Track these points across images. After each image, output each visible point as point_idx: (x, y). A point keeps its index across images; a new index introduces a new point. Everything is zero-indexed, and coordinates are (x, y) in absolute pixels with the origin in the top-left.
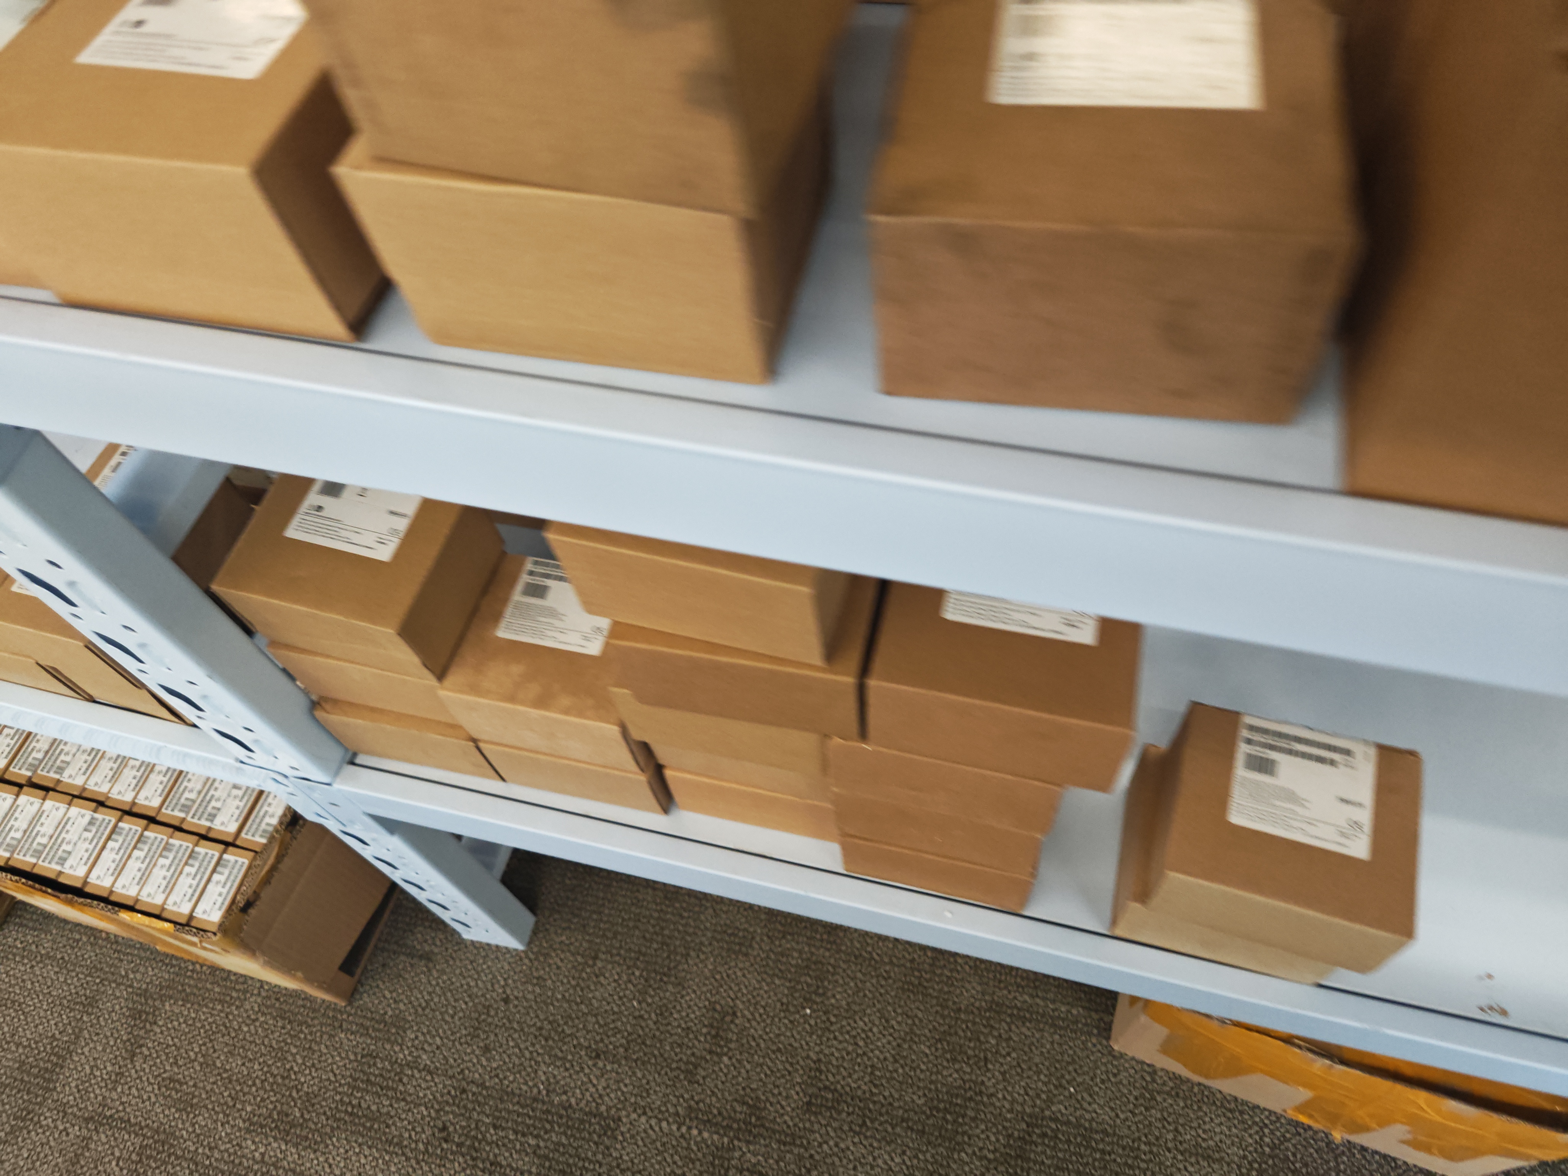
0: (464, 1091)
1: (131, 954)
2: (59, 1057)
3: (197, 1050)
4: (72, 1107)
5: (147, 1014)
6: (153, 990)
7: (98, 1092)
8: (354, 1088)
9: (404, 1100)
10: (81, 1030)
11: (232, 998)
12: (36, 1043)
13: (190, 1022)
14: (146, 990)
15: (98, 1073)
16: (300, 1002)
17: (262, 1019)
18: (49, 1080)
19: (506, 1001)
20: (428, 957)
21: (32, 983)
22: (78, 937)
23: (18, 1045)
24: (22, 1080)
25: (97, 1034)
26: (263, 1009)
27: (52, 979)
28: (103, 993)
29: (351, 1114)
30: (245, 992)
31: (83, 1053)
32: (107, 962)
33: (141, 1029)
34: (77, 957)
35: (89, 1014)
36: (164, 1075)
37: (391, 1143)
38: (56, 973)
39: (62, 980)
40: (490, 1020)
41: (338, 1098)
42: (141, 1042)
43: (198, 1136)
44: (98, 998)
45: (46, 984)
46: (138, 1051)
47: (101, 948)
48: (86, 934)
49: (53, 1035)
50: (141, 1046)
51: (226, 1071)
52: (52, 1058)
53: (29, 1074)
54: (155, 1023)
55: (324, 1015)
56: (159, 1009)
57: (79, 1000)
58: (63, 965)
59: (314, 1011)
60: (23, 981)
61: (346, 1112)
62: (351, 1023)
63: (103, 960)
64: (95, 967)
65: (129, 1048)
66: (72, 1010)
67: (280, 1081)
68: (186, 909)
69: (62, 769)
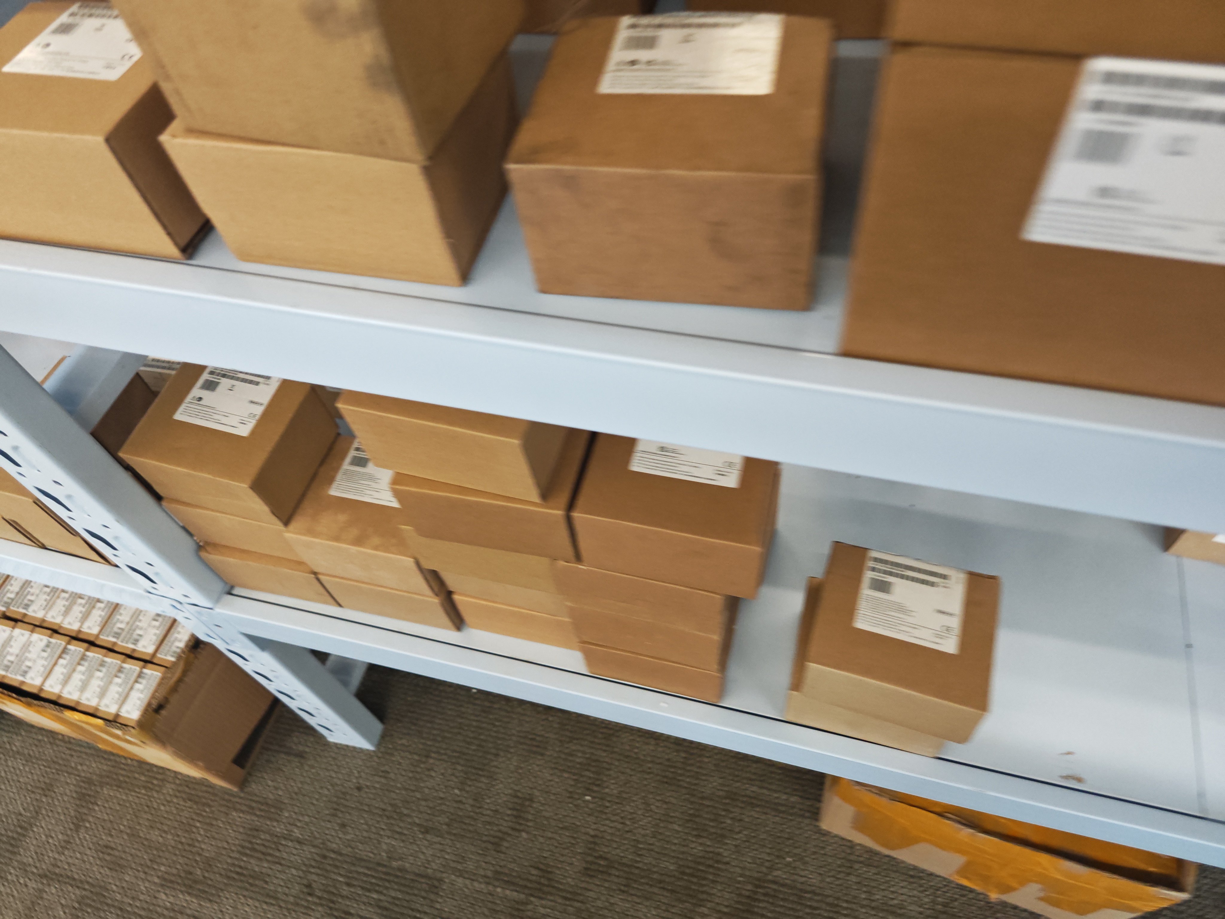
0: (325, 857)
1: (80, 752)
2: (23, 828)
3: (126, 823)
4: (30, 866)
5: (90, 796)
6: (95, 778)
7: (50, 854)
8: (242, 853)
9: (279, 863)
11: (153, 785)
13: (122, 803)
14: (90, 779)
17: (175, 801)
18: (14, 846)
20: (301, 755)
25: (52, 812)
26: (176, 793)
27: (20, 770)
28: (58, 780)
29: (239, 873)
30: (162, 780)
31: (41, 826)
32: (62, 757)
33: (85, 808)
34: (39, 753)
35: (46, 796)
37: (268, 896)
38: (23, 764)
39: (28, 770)
40: (346, 803)
41: (229, 861)
42: (85, 817)
44: (53, 784)
46: (82, 824)
47: (58, 746)
49: (19, 812)
50: (83, 820)
51: (147, 840)
52: (17, 829)
54: (96, 803)
55: (221, 798)
56: (99, 793)
57: (40, 786)
62: (241, 804)
63: (59, 756)
64: (52, 761)
65: (75, 822)
66: (34, 793)
67: (187, 848)
68: (113, 709)
69: (28, 606)
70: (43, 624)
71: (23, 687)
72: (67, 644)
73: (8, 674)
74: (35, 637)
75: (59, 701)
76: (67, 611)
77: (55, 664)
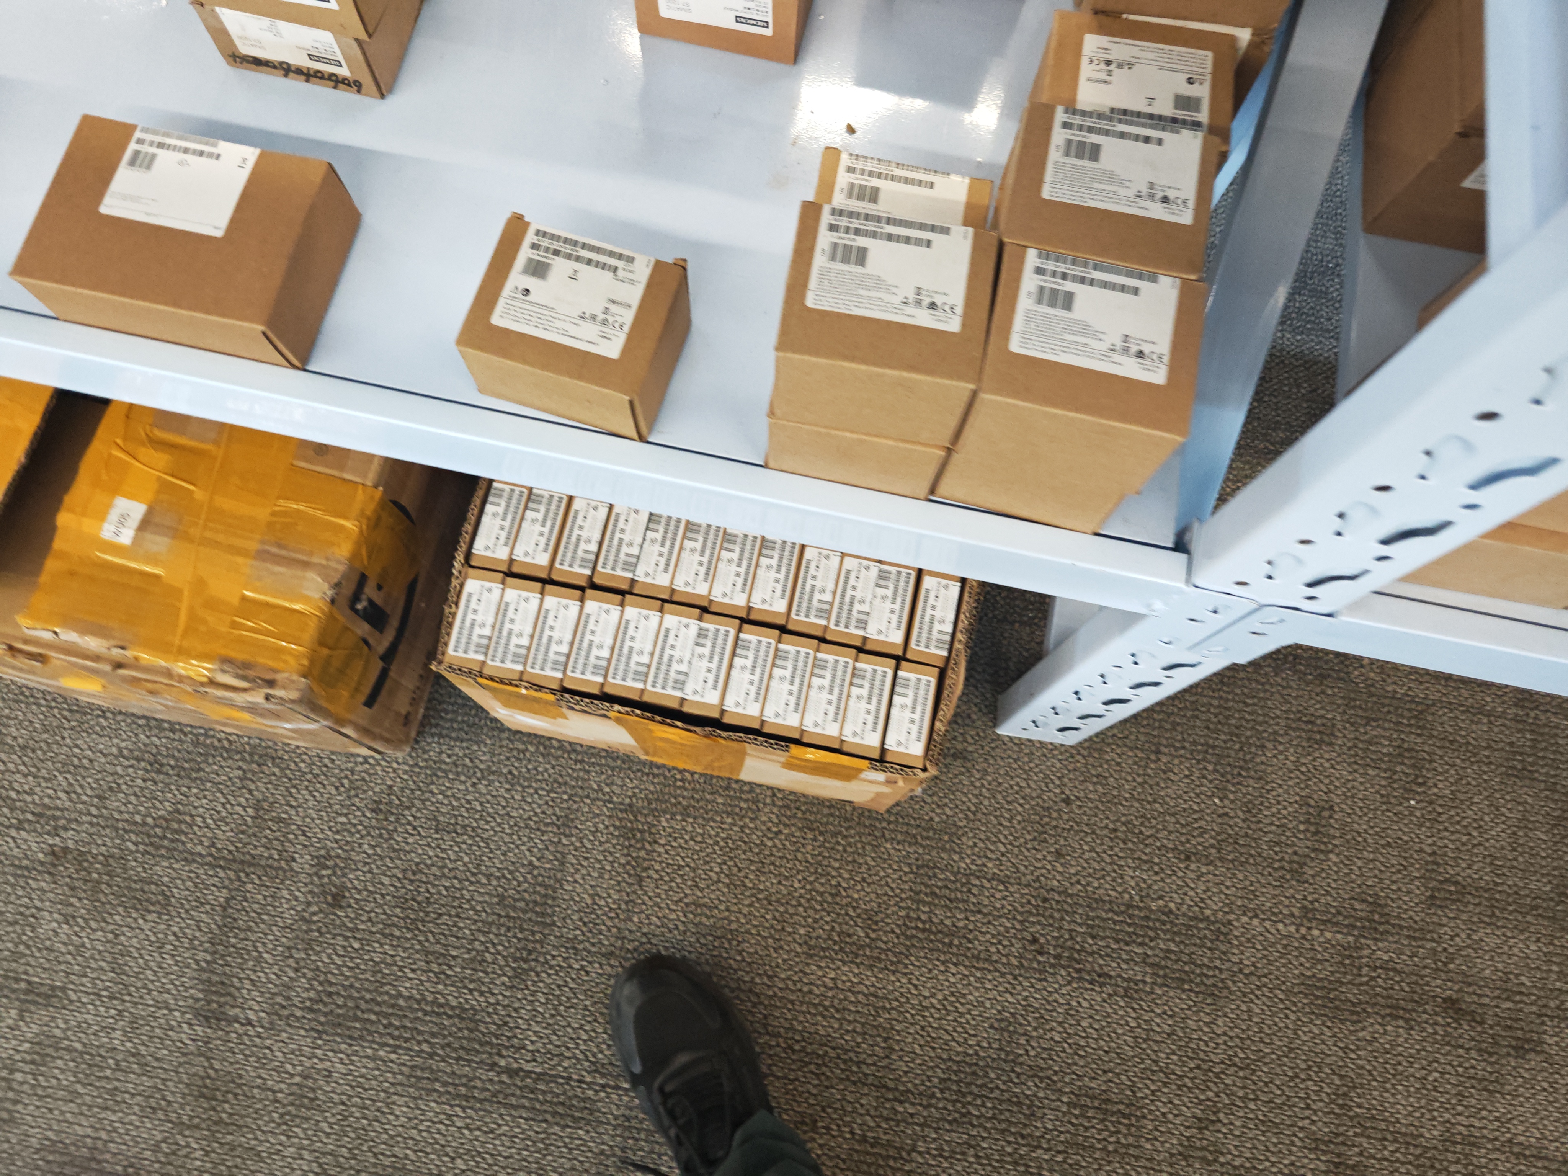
0: (1045, 900)
1: (598, 765)
2: (546, 887)
3: (717, 870)
4: (582, 942)
5: (642, 832)
6: (640, 804)
7: (609, 923)
8: (918, 902)
9: (980, 912)
10: (563, 855)
11: (741, 809)
12: (511, 872)
13: (699, 839)
14: (631, 805)
15: (602, 903)
16: (826, 811)
17: (786, 831)
18: (543, 914)
19: (1067, 801)
21: (481, 804)
22: (521, 747)
23: (489, 876)
24: (508, 916)
25: (586, 858)
26: (784, 819)
27: (504, 798)
28: (577, 810)
29: (924, 930)
30: (755, 801)
31: (576, 882)
32: (570, 776)
33: (639, 849)
34: (528, 770)
35: (566, 836)
36: (686, 900)
37: (978, 959)
38: (507, 790)
39: (518, 797)
40: (1054, 823)
41: (903, 913)
42: (645, 865)
43: (749, 964)
44: (572, 816)
45: (499, 804)
46: (644, 874)
47: (557, 758)
48: (531, 743)
49: (531, 863)
50: (646, 869)
51: (761, 891)
52: (538, 888)
53: (514, 908)
54: (656, 842)
55: (859, 824)
56: (654, 825)
57: (548, 820)
58: (512, 779)
59: (846, 819)
60: (468, 802)
61: (917, 928)
62: (894, 831)
63: (564, 773)
64: (556, 781)
65: (632, 872)
66: (544, 833)
67: (829, 899)
68: (872, 740)
69: (631, 566)
70: (676, 598)
71: (686, 709)
72: (740, 630)
73: (649, 687)
74: (671, 620)
75: (766, 730)
76: (711, 574)
77: (731, 666)
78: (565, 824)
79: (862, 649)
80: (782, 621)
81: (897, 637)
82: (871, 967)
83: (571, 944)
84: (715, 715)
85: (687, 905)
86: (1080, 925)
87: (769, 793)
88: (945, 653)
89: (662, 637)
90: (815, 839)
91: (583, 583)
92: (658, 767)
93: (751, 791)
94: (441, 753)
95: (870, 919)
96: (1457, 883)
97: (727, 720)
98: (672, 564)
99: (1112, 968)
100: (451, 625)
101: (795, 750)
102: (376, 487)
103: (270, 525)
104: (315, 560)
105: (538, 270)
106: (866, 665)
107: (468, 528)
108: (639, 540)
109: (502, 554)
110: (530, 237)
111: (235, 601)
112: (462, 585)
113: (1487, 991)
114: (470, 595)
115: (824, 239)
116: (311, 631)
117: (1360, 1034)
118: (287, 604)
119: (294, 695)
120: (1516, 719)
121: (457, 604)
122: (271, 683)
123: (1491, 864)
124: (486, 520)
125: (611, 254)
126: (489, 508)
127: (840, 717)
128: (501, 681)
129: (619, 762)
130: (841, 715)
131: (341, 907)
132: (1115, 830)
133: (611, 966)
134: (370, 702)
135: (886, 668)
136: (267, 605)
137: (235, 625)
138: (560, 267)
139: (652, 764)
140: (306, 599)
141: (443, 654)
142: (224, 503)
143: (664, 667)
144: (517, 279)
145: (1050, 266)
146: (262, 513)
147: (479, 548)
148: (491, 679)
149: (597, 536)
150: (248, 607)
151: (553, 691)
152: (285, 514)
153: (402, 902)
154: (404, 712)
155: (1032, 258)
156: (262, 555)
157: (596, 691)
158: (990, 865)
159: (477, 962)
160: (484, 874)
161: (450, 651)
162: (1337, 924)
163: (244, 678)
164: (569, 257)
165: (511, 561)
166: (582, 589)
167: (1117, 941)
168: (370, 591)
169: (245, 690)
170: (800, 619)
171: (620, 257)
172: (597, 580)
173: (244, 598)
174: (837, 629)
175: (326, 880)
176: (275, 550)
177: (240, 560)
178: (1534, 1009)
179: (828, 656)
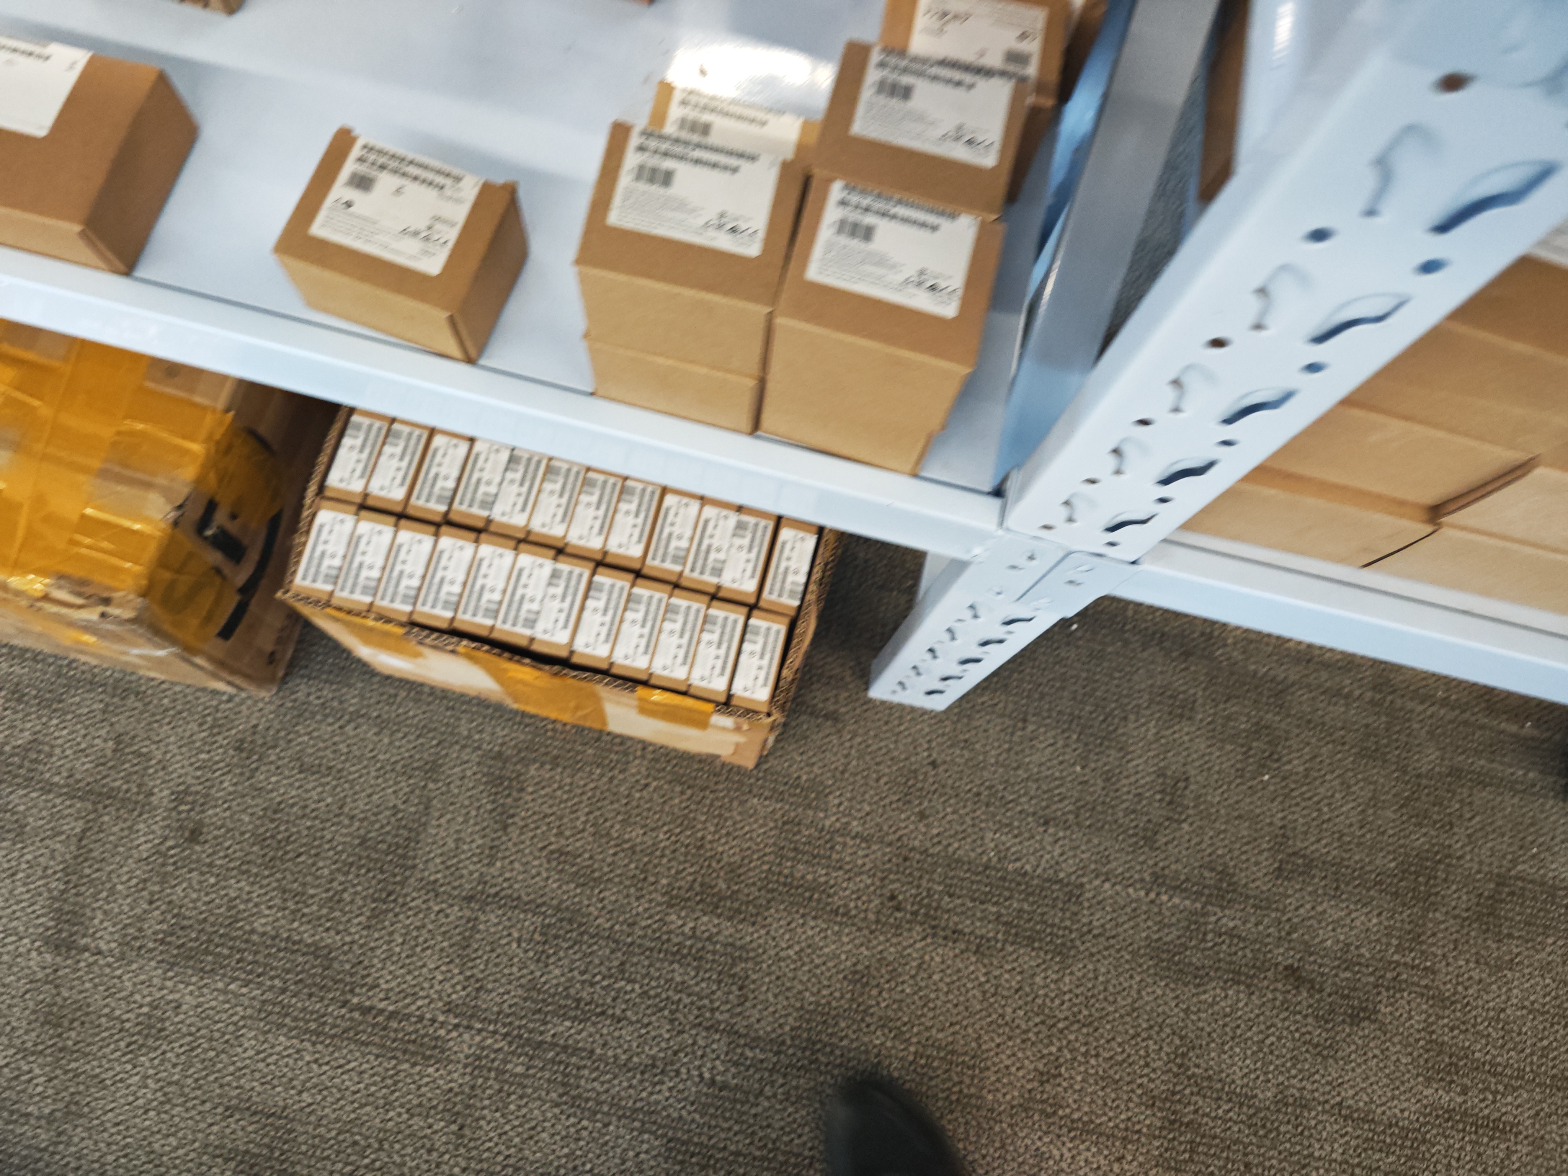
0: (906, 859)
1: (469, 711)
2: (410, 830)
3: (583, 819)
4: (443, 885)
5: (510, 779)
7: (471, 868)
8: (782, 857)
9: (841, 868)
10: (430, 799)
11: (611, 760)
12: (374, 815)
13: (567, 788)
14: (500, 753)
15: (466, 848)
17: (655, 784)
18: (405, 857)
19: (934, 764)
21: (348, 746)
23: (351, 818)
24: (369, 858)
25: (452, 804)
26: (653, 772)
27: (373, 741)
28: (446, 756)
30: (626, 754)
31: (440, 826)
32: (440, 721)
33: (506, 797)
34: (398, 714)
35: (435, 781)
36: (551, 848)
37: (837, 913)
38: (376, 734)
39: (386, 741)
40: (920, 785)
41: (765, 867)
42: (511, 811)
43: (610, 912)
44: (440, 762)
45: (366, 747)
46: (509, 821)
47: (427, 704)
48: (402, 689)
49: (395, 806)
50: (511, 816)
51: (625, 841)
52: (401, 831)
53: (376, 850)
54: (523, 790)
55: (727, 779)
56: (523, 774)
57: (416, 765)
59: (715, 774)
60: (335, 744)
61: (778, 882)
62: (761, 787)
63: (434, 719)
64: (425, 726)
65: (497, 818)
66: (410, 777)
67: (694, 851)
68: (719, 685)
69: (488, 504)
70: (531, 538)
71: (536, 647)
72: (593, 574)
73: (499, 624)
74: (526, 560)
75: (615, 671)
76: (568, 516)
77: (582, 608)
78: (432, 769)
79: (715, 596)
80: (636, 566)
81: (750, 586)
82: (730, 919)
83: (432, 888)
84: (564, 654)
85: (552, 852)
86: (939, 883)
87: (640, 746)
88: (796, 603)
89: (515, 576)
90: (682, 793)
91: (438, 519)
92: (532, 716)
93: (622, 744)
94: (309, 694)
95: (733, 872)
96: (1304, 856)
97: (575, 660)
98: (530, 504)
99: (966, 925)
100: (300, 554)
101: (641, 691)
102: (227, 411)
103: (114, 444)
104: (160, 480)
105: (362, 183)
106: (718, 612)
107: (323, 459)
108: (497, 479)
109: (357, 486)
110: (356, 151)
111: (75, 518)
112: (314, 515)
113: (1326, 961)
114: (321, 526)
115: (632, 160)
116: (151, 551)
117: (1203, 997)
118: (127, 523)
119: (129, 614)
120: (1372, 702)
121: (308, 532)
122: (107, 601)
123: (1339, 839)
124: (342, 453)
125: (439, 172)
126: (347, 442)
127: (689, 660)
128: (349, 612)
129: (490, 711)
130: (690, 659)
131: (198, 843)
132: (978, 794)
133: (472, 910)
134: (226, 633)
135: (737, 616)
136: (106, 524)
137: (73, 543)
138: (386, 182)
139: (524, 714)
140: (146, 520)
141: (291, 582)
142: (70, 420)
143: (515, 606)
144: (340, 191)
145: (855, 199)
146: (107, 432)
147: (334, 479)
148: (339, 609)
149: (455, 473)
150: (87, 525)
151: (402, 625)
152: (132, 433)
153: (261, 840)
154: (269, 648)
155: (837, 190)
156: (104, 474)
157: (444, 625)
158: (855, 823)
159: (335, 901)
160: (347, 815)
161: (298, 580)
162: (1186, 890)
163: (79, 594)
164: (395, 171)
165: (366, 495)
166: (437, 525)
167: (974, 900)
168: (221, 518)
169: (81, 607)
170: (654, 563)
171: (448, 175)
172: (453, 517)
173: (83, 517)
174: (692, 576)
175: (183, 815)
176: (117, 469)
177: (82, 478)
178: (1372, 979)
179: (680, 602)
